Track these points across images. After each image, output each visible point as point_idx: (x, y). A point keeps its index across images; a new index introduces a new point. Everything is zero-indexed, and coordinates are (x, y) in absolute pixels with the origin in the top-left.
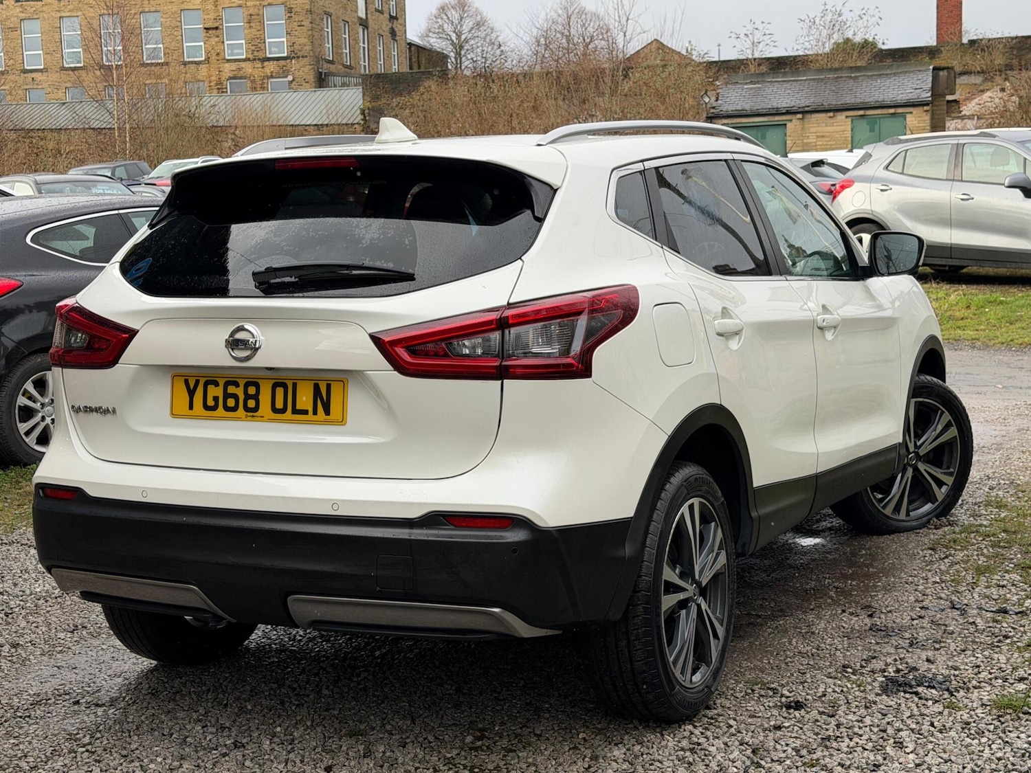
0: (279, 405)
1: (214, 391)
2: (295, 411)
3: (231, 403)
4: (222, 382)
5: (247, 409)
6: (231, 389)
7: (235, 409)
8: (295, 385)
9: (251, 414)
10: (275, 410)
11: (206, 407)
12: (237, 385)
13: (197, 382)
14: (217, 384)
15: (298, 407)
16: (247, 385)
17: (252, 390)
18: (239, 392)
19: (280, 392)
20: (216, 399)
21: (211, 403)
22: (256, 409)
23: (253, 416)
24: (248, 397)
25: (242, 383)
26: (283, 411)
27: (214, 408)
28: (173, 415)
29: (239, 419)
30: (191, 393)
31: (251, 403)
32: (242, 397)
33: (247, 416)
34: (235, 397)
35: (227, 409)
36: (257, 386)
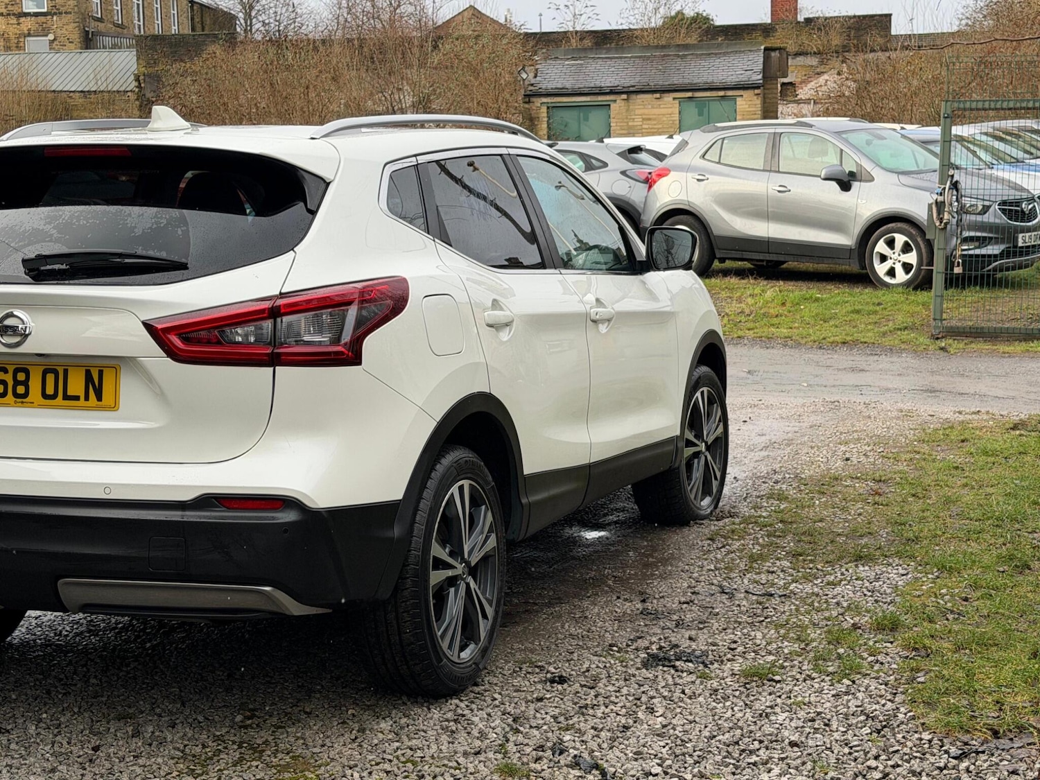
0: (50, 391)
2: (67, 398)
5: (16, 395)
7: (3, 395)
8: (66, 372)
9: (21, 400)
10: (45, 396)
12: (5, 371)
15: (70, 393)
16: (16, 371)
17: (21, 376)
18: (8, 378)
19: (50, 378)
22: (26, 395)
23: (22, 402)
24: (17, 383)
25: (11, 369)
26: (54, 397)
29: (7, 405)
31: (21, 390)
32: (10, 383)
33: (16, 402)
34: (5, 383)
36: (27, 372)
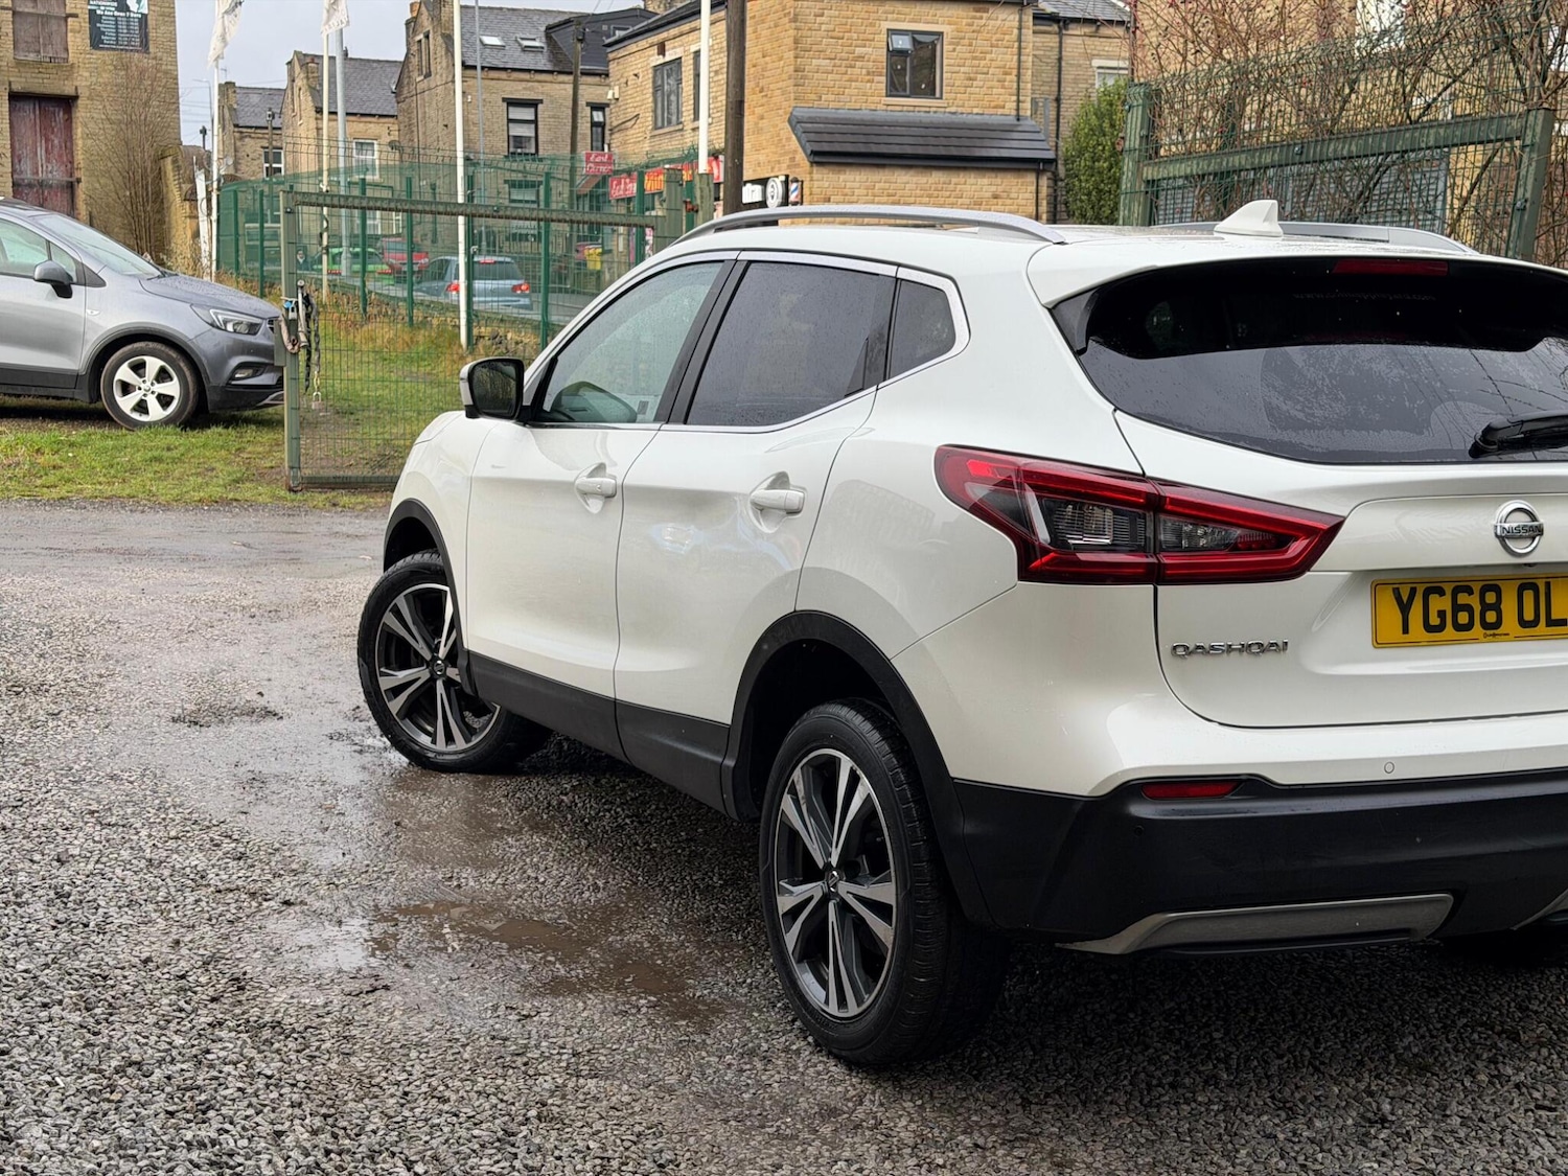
0: (1529, 615)
1: (1439, 603)
2: (1551, 623)
3: (1463, 618)
4: (1448, 588)
5: (1485, 625)
6: (1463, 599)
7: (1468, 627)
8: (1548, 585)
9: (1492, 632)
10: (1523, 623)
11: (1429, 628)
12: (1470, 591)
13: (1413, 592)
14: (1442, 593)
15: (1554, 616)
16: (1484, 590)
17: (1491, 598)
18: (1474, 601)
19: (1528, 596)
20: (1442, 614)
21: (1434, 620)
22: (1498, 624)
23: (1494, 635)
24: (1486, 608)
25: (1476, 588)
26: (1534, 623)
27: (1440, 628)
28: (1378, 644)
29: (1475, 640)
30: (1405, 609)
31: (1491, 617)
32: (1477, 609)
33: (1486, 636)
34: (1469, 609)
35: (1458, 627)
36: (1498, 591)
